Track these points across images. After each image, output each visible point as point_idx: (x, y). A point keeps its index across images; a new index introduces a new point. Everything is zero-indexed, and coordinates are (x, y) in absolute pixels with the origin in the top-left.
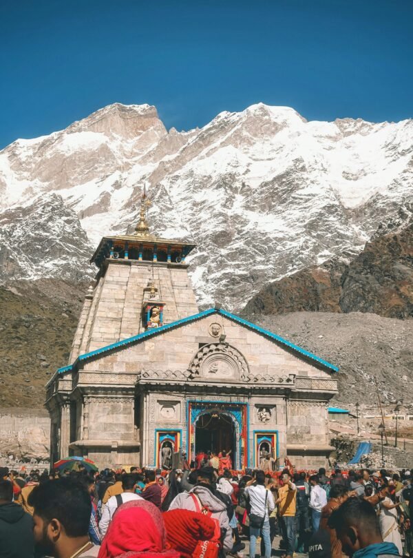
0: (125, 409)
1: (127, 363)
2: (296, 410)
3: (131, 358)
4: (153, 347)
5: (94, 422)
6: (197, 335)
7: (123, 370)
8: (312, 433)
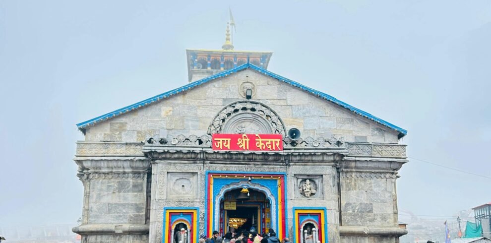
0: (135, 186)
1: (139, 132)
2: (353, 183)
3: (144, 126)
4: (171, 112)
5: (96, 202)
6: (225, 97)
7: (134, 140)
8: (375, 212)
